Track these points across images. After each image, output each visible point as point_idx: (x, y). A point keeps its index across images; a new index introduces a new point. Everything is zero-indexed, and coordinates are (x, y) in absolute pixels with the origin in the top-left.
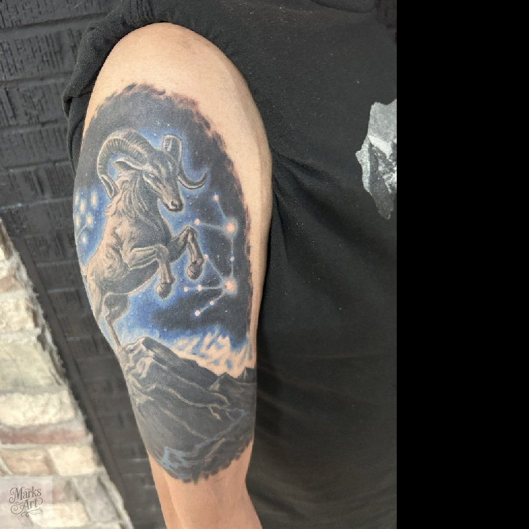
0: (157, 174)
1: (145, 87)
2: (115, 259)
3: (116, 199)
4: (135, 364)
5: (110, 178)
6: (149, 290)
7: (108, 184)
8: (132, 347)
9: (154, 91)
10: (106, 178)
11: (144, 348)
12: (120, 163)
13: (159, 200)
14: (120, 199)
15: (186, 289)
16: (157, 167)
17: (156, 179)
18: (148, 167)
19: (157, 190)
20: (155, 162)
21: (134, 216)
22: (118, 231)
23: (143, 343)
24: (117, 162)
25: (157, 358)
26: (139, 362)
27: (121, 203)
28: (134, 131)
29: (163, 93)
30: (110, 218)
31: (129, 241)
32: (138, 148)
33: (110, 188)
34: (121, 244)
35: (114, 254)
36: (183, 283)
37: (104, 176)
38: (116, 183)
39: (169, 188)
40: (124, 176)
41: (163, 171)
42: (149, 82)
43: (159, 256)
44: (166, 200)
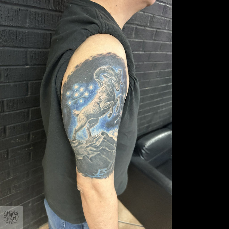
0: (116, 80)
1: (114, 54)
2: (97, 107)
3: (102, 87)
4: (96, 142)
5: (100, 81)
6: (106, 116)
7: (99, 82)
8: (97, 136)
9: (117, 56)
10: (99, 80)
11: (101, 135)
12: (105, 76)
13: (115, 88)
14: (103, 87)
15: (115, 115)
16: (116, 78)
17: (115, 81)
18: (113, 78)
19: (115, 84)
20: (116, 76)
21: (107, 92)
22: (101, 97)
23: (101, 134)
24: (103, 76)
25: (104, 138)
26: (98, 141)
27: (104, 89)
28: (110, 67)
29: (119, 57)
30: (99, 93)
31: (104, 101)
32: (111, 72)
33: (100, 84)
34: (101, 102)
35: (97, 105)
36: (114, 113)
37: (98, 80)
38: (103, 82)
39: (118, 84)
40: (106, 80)
41: (117, 79)
42: (115, 53)
43: (111, 105)
44: (116, 88)
